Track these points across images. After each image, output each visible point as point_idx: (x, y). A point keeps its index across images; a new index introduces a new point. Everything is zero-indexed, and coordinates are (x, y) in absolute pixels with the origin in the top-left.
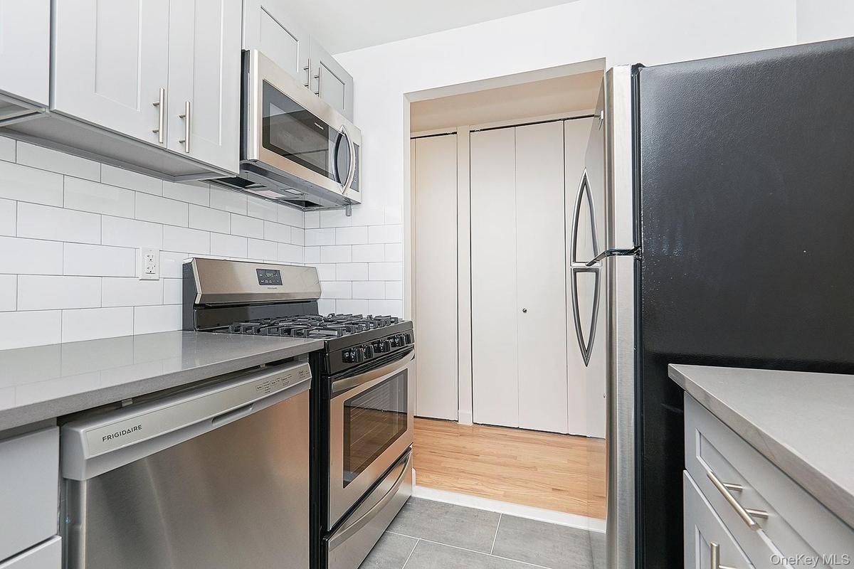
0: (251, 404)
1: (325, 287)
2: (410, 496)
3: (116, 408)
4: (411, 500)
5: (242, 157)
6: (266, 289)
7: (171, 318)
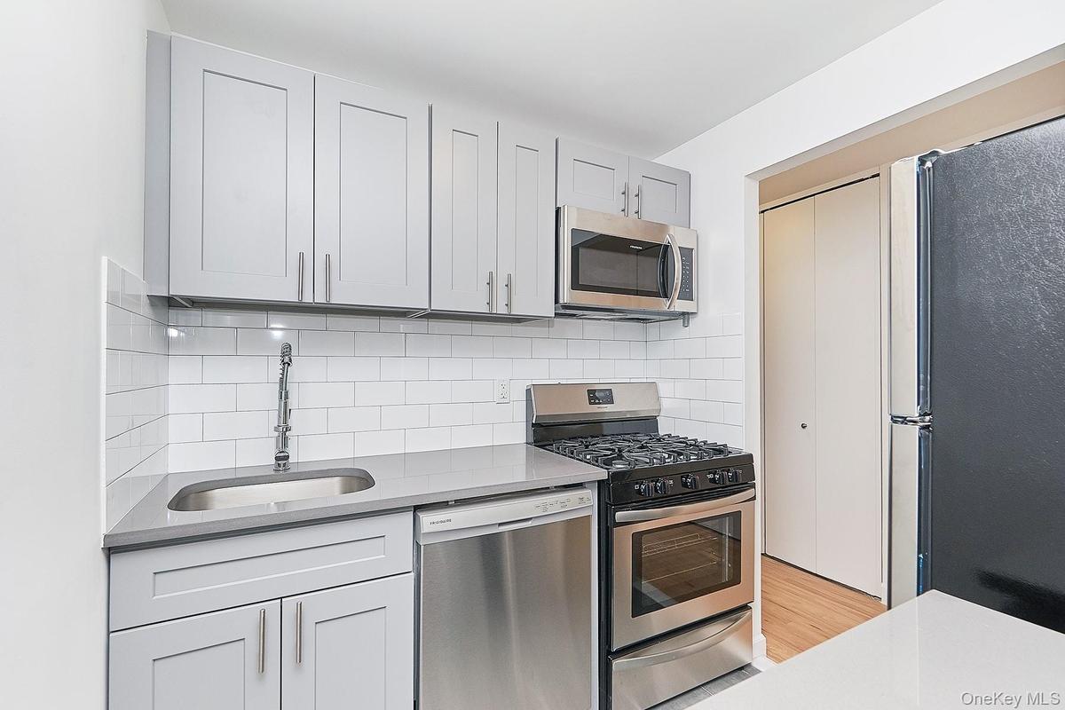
0: (531, 519)
1: (666, 404)
2: (749, 665)
3: (444, 505)
4: (749, 670)
5: (557, 301)
6: (595, 409)
7: (518, 433)
